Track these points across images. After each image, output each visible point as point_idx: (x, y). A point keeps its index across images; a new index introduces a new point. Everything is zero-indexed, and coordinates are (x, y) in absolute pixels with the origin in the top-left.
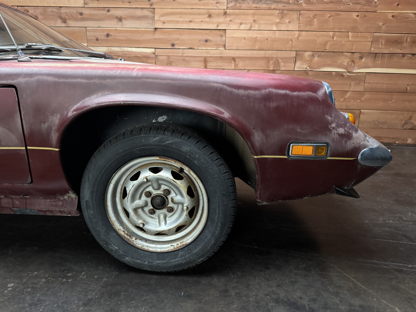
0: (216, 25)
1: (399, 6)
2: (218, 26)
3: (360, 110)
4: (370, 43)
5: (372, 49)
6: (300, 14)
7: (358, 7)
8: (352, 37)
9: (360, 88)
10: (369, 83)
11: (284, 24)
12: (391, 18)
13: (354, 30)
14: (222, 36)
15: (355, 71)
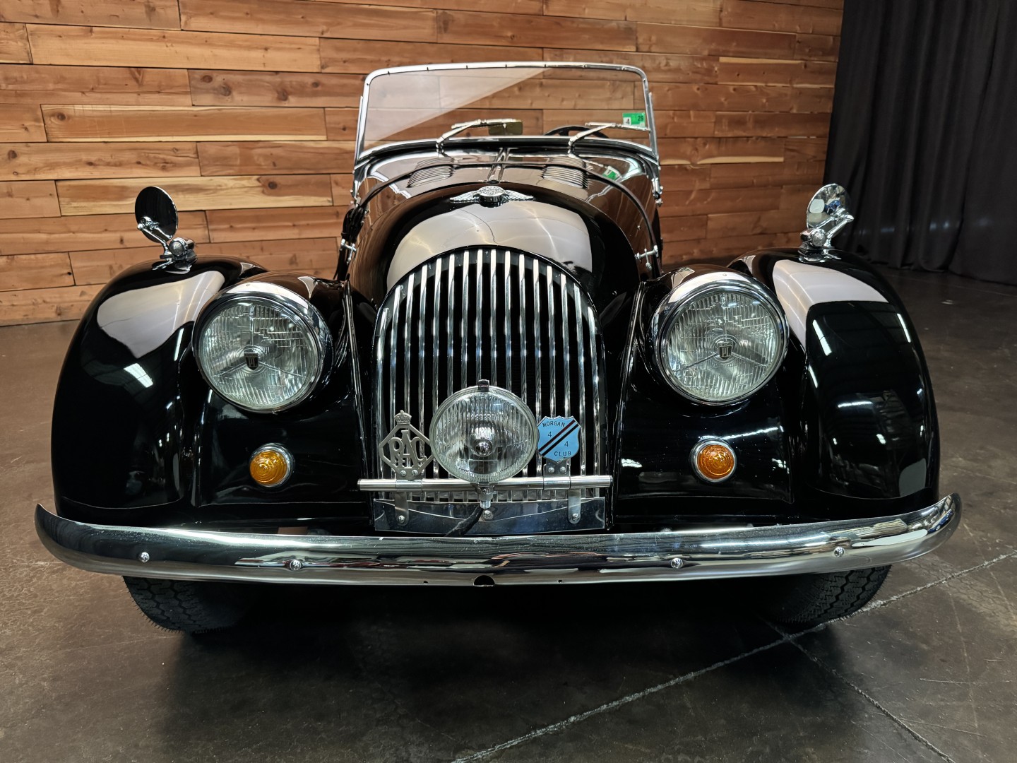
0: (530, 102)
1: (740, 76)
2: (532, 104)
3: (707, 215)
4: (713, 125)
5: (716, 133)
6: (635, 87)
7: (698, 77)
8: (695, 117)
9: (706, 185)
10: (715, 178)
11: (616, 99)
12: (732, 91)
13: (695, 107)
14: (537, 119)
15: (699, 163)
